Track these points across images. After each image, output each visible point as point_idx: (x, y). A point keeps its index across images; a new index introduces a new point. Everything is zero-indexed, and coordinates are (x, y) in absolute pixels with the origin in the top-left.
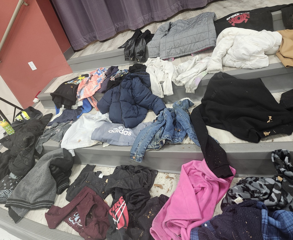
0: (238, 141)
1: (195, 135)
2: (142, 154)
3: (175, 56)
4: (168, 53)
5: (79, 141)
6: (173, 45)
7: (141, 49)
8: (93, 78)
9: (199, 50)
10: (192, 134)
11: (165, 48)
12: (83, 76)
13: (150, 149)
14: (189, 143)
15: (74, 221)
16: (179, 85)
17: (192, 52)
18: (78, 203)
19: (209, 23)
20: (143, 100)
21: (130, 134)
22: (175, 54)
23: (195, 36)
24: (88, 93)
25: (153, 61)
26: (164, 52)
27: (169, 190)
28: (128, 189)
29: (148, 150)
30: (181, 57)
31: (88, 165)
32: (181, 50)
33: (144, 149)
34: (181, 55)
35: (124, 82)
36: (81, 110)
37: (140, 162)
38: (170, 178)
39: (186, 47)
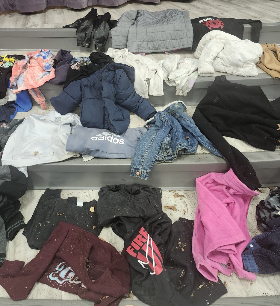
0: (255, 150)
1: (210, 144)
2: (150, 168)
3: (147, 51)
4: (139, 46)
5: (36, 154)
6: (145, 38)
7: (102, 35)
8: (33, 61)
9: (174, 49)
10: (207, 142)
11: (135, 40)
12: (9, 56)
13: (159, 161)
14: (204, 153)
15: (61, 279)
16: (171, 85)
17: (166, 50)
18: (57, 249)
19: (186, 21)
20: (128, 99)
21: (123, 143)
22: (146, 49)
23: (171, 32)
24: (32, 82)
25: (118, 53)
26: (134, 44)
27: (185, 212)
28: (138, 216)
29: (157, 162)
30: (152, 53)
31: (48, 190)
32: (154, 46)
33: (153, 161)
34: (153, 51)
35: (106, 73)
36: (14, 108)
37: (146, 179)
38: (181, 196)
39: (160, 42)
